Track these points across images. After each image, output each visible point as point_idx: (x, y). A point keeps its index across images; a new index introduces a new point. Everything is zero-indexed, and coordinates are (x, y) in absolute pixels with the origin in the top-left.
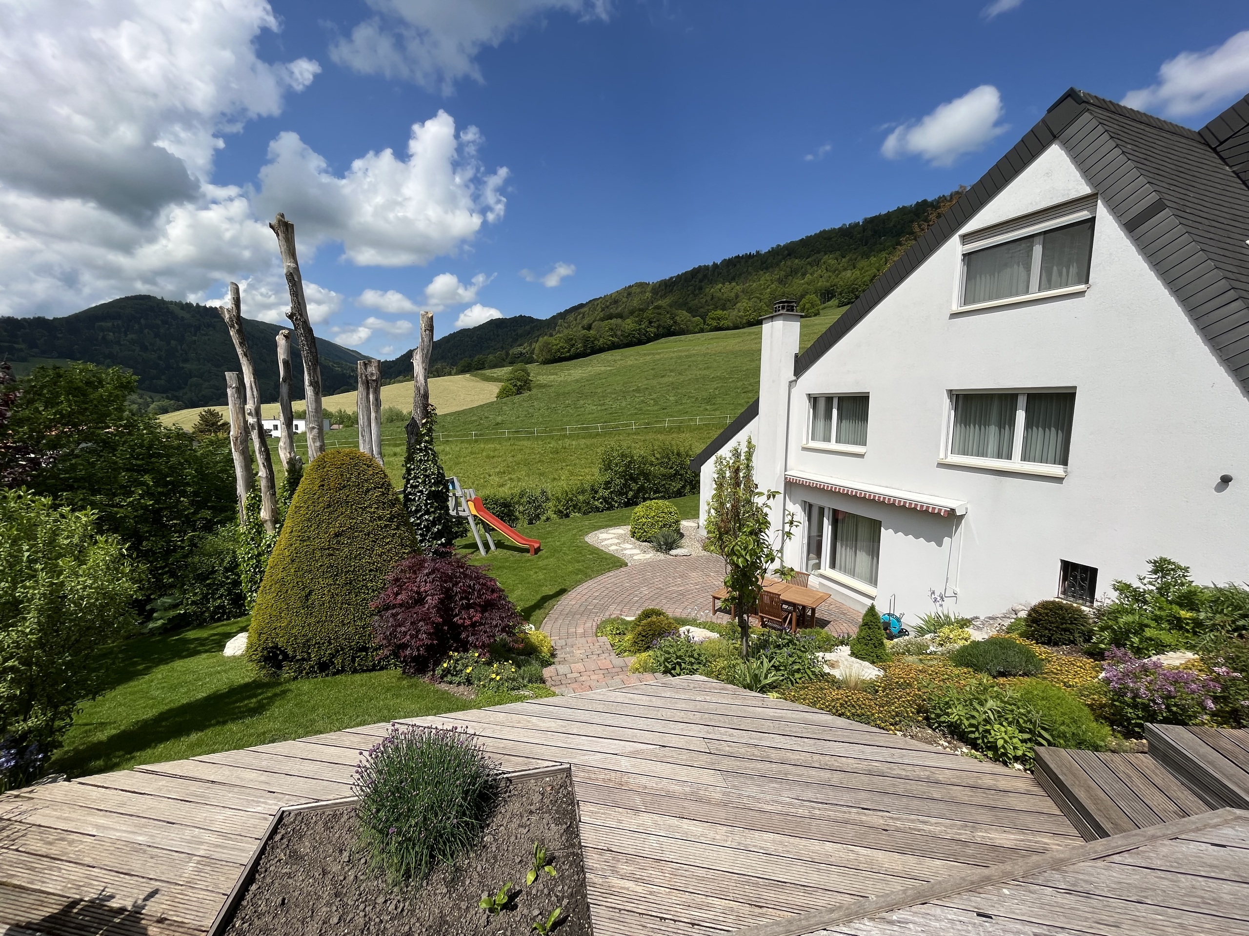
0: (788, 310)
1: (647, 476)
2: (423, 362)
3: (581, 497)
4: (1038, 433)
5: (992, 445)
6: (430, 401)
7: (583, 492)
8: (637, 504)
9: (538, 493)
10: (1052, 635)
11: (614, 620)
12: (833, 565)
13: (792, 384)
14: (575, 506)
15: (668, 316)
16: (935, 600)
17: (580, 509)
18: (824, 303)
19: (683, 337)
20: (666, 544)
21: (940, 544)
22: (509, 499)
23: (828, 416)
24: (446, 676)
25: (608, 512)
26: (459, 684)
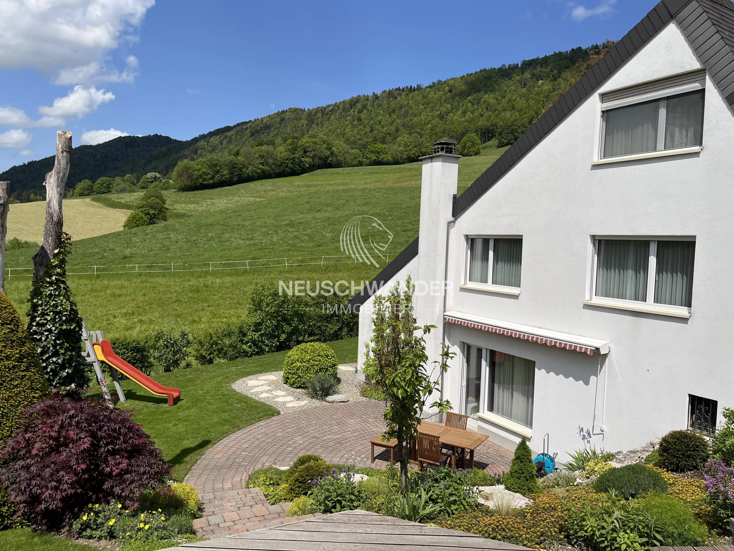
0: (447, 152)
1: (301, 317)
2: (58, 186)
3: (227, 342)
4: (667, 277)
5: (630, 289)
6: (64, 229)
7: (229, 335)
8: (290, 348)
9: (176, 335)
10: (679, 462)
11: (267, 470)
12: (491, 408)
13: (450, 224)
14: (220, 351)
15: (325, 146)
16: (584, 438)
17: (225, 354)
18: (484, 142)
19: (340, 169)
20: (322, 389)
21: (587, 383)
22: (142, 344)
23: (485, 258)
24: (84, 530)
25: (257, 357)
26: (100, 538)
